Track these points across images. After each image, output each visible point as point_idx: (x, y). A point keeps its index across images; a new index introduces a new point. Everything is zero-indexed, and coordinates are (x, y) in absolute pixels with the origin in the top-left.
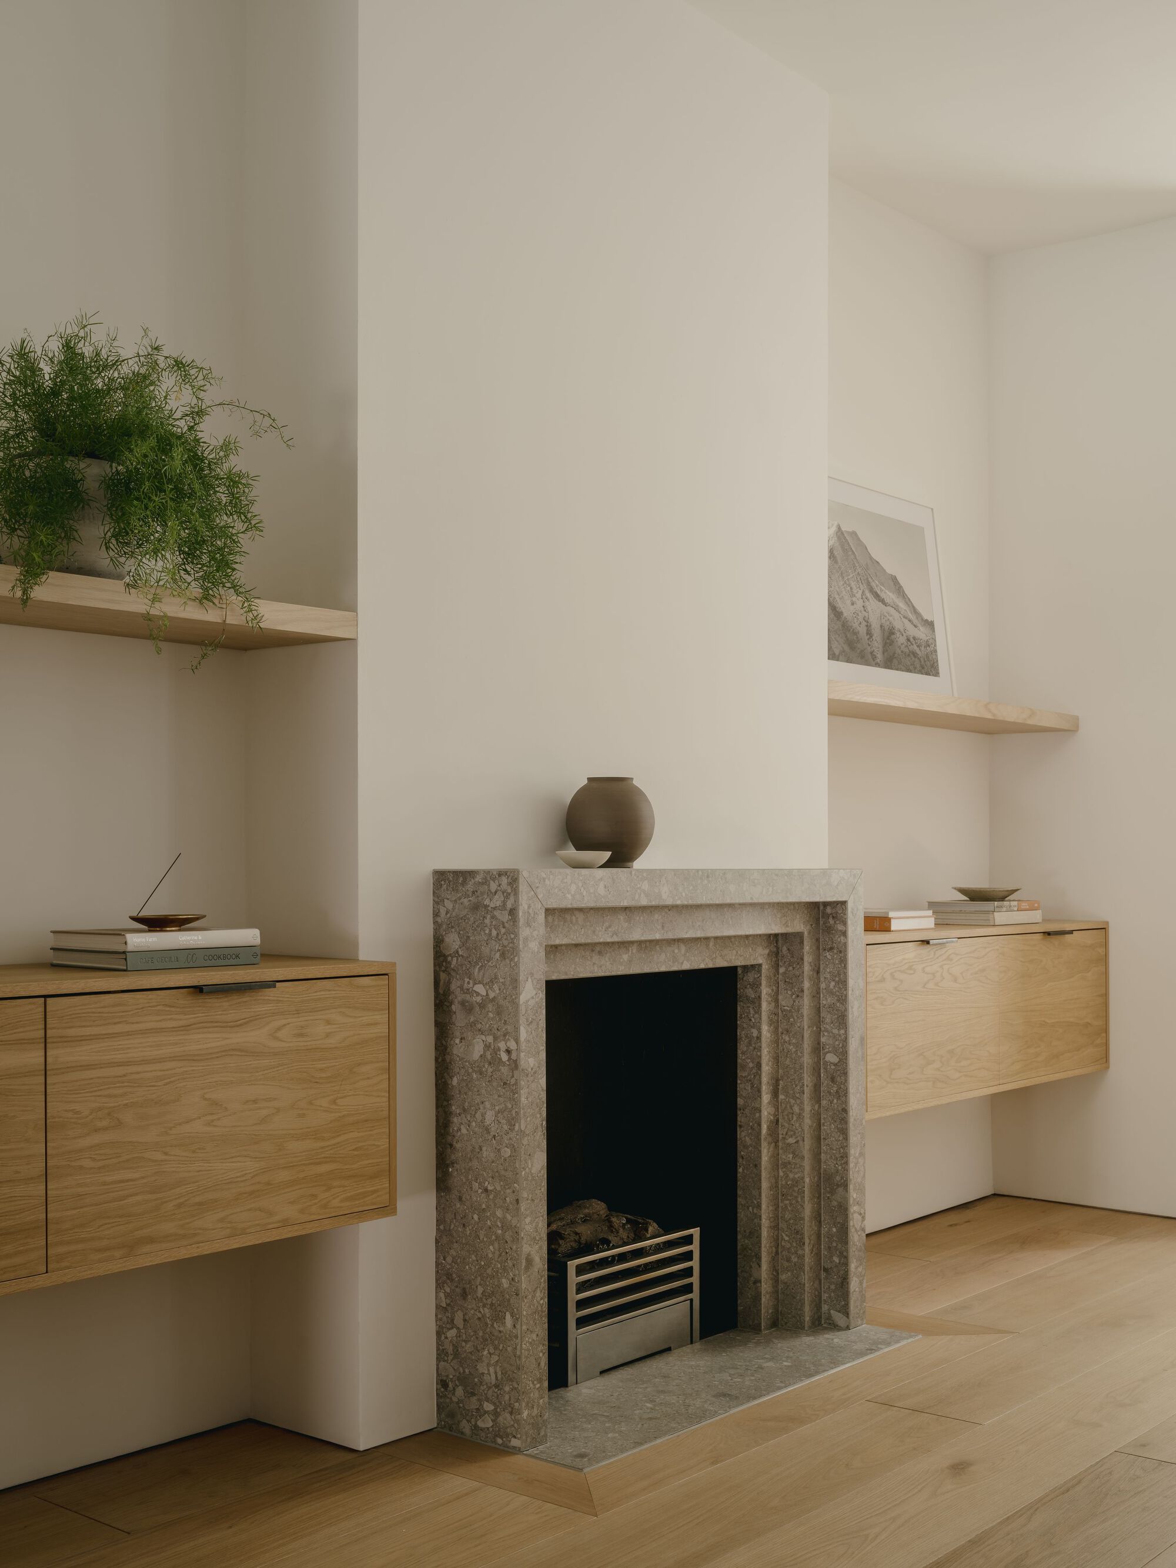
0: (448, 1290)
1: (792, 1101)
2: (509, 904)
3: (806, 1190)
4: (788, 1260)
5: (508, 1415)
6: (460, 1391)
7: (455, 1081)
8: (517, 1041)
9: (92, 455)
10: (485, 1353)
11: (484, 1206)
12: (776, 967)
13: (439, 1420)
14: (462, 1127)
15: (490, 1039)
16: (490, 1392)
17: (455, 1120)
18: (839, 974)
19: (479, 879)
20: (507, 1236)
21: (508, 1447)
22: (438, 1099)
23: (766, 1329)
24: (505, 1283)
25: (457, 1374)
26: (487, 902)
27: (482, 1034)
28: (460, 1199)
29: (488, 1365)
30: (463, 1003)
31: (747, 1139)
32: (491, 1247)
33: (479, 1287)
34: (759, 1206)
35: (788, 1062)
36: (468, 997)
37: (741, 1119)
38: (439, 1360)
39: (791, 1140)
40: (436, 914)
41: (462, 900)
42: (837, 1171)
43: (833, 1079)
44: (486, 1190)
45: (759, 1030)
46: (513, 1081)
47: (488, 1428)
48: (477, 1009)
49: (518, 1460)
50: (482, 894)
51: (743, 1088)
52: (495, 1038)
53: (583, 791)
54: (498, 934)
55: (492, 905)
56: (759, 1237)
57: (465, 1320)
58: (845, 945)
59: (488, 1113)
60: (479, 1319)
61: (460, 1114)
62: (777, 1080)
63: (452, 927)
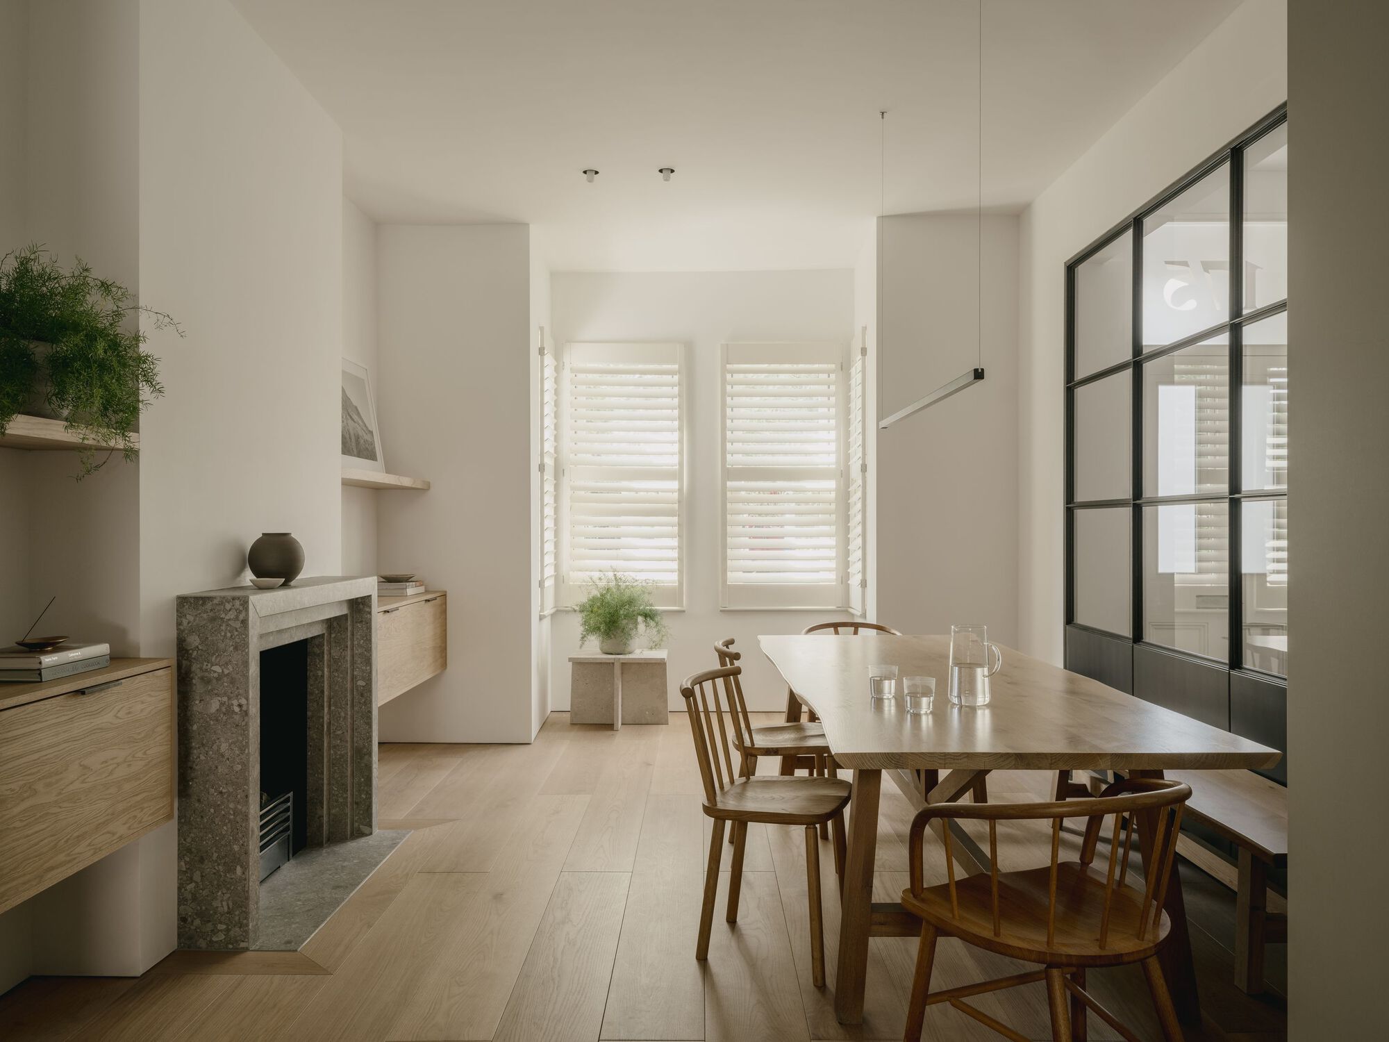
0: (188, 859)
1: (340, 710)
2: (241, 617)
3: (349, 760)
4: (337, 801)
5: (237, 929)
6: (197, 922)
7: (195, 727)
8: (247, 699)
9: (38, 338)
10: (220, 893)
11: (219, 803)
12: (330, 634)
13: (179, 943)
14: (201, 755)
15: (225, 699)
16: (223, 918)
17: (195, 751)
18: (366, 636)
19: (216, 601)
20: (238, 819)
21: (237, 949)
22: (179, 739)
23: (326, 843)
24: (236, 848)
25: (195, 911)
26: (223, 616)
27: (218, 696)
28: (199, 801)
29: (222, 901)
30: (202, 678)
31: (314, 735)
32: (225, 828)
33: (215, 854)
34: (323, 773)
35: (337, 688)
36: (206, 674)
37: (309, 723)
38: (179, 905)
39: (339, 732)
40: (179, 624)
41: (202, 615)
42: (365, 746)
43: (362, 695)
44: (221, 793)
45: (323, 671)
46: (243, 724)
47: (221, 941)
48: (214, 681)
49: (249, 954)
50: (219, 611)
51: (311, 706)
52: (229, 698)
53: (258, 541)
54: (232, 636)
55: (227, 618)
56: (322, 791)
57: (202, 876)
58: (370, 619)
59: (223, 745)
60: (214, 873)
61: (199, 748)
62: (330, 699)
63: (193, 632)
